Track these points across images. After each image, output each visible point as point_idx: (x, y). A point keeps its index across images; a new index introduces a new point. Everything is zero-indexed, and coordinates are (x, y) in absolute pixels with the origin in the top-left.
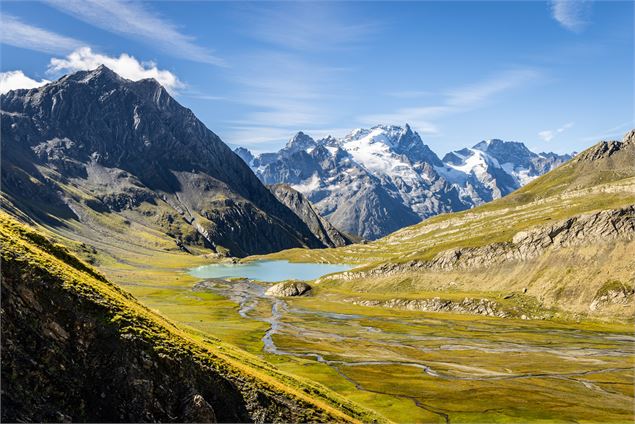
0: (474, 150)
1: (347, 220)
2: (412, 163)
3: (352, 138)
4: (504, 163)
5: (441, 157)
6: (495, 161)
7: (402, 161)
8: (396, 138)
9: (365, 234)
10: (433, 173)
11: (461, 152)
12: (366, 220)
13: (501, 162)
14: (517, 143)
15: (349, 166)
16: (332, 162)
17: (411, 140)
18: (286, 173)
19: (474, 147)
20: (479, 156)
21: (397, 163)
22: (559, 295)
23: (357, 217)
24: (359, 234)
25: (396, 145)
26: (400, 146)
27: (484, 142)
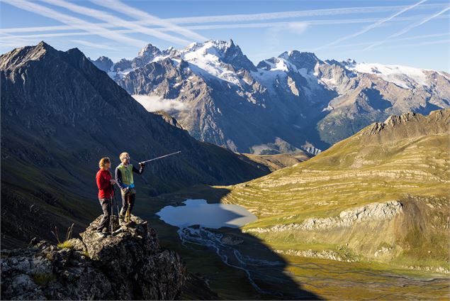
0: (279, 59)
1: (191, 118)
2: (236, 71)
3: (190, 50)
4: (300, 68)
5: (256, 64)
6: (294, 67)
7: (228, 69)
8: (223, 50)
9: (205, 129)
10: (251, 78)
11: (269, 60)
12: (206, 117)
13: (298, 68)
14: (310, 53)
15: (190, 74)
16: (177, 71)
17: (234, 52)
18: (142, 79)
19: (279, 57)
20: (283, 64)
21: (225, 71)
22: (362, 248)
23: (199, 115)
24: (201, 128)
25: (223, 56)
26: (226, 57)
27: (286, 52)
